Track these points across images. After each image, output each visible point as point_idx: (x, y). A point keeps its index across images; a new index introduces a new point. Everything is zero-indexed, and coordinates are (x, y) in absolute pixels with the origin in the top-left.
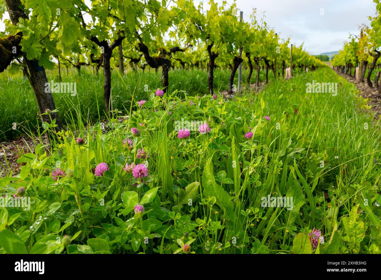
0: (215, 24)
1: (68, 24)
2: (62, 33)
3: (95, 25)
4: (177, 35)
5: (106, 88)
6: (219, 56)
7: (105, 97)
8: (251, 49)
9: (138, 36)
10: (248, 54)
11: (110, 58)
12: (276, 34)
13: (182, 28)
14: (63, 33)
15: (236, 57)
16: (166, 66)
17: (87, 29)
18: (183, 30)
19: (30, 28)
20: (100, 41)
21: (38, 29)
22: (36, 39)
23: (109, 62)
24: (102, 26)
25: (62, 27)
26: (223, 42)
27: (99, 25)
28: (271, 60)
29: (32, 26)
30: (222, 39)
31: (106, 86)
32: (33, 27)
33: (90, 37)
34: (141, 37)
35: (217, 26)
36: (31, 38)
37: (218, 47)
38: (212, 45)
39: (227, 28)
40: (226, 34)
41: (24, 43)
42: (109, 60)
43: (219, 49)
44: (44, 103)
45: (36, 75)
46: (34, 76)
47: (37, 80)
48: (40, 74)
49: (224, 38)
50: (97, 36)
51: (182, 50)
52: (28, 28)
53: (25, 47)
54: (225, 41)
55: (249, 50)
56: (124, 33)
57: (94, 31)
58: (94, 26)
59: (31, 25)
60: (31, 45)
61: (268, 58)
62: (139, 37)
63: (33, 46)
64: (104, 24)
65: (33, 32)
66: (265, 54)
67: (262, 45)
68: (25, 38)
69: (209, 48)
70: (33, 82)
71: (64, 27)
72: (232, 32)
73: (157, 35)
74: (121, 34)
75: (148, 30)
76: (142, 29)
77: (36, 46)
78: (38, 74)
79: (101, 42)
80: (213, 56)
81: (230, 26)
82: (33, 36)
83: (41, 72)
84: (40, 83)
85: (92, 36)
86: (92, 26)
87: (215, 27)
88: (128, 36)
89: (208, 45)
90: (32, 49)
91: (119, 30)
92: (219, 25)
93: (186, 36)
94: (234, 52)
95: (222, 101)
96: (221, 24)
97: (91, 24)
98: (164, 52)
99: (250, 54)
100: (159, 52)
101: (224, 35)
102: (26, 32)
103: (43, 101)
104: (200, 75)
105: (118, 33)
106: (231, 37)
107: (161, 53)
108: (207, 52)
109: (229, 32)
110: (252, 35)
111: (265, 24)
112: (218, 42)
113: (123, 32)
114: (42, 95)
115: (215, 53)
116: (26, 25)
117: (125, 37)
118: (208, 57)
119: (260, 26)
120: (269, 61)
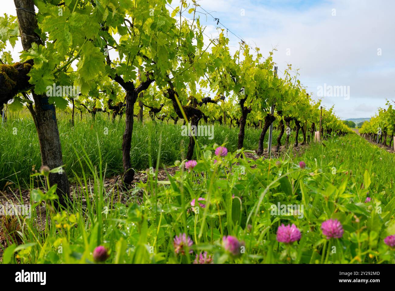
0: (250, 76)
1: (91, 56)
2: (82, 65)
3: (122, 62)
4: (208, 84)
5: (126, 137)
6: (252, 112)
7: (123, 148)
8: (283, 107)
9: (168, 80)
10: (280, 113)
11: (135, 102)
12: (308, 94)
13: (215, 77)
14: (84, 65)
15: (268, 114)
16: (196, 118)
17: (112, 66)
18: (216, 79)
19: (43, 56)
20: (125, 82)
21: (54, 58)
22: (50, 70)
23: (133, 108)
24: (130, 65)
25: (84, 58)
26: (257, 97)
27: (126, 63)
28: (302, 122)
29: (47, 53)
30: (256, 94)
31: (126, 135)
32: (47, 55)
33: (115, 77)
34: (172, 82)
35: (252, 79)
36: (43, 68)
37: (251, 102)
38: (245, 99)
39: (262, 82)
40: (260, 89)
41: (33, 74)
42: (133, 105)
43: (252, 104)
44: (49, 150)
45: (44, 114)
46: (41, 115)
47: (44, 121)
48: (49, 113)
49: (258, 92)
50: (122, 76)
51: (213, 102)
52: (41, 56)
53: (34, 79)
54: (258, 96)
55: (282, 109)
56: (153, 76)
57: (120, 70)
58: (120, 64)
59: (45, 52)
60: (42, 76)
61: (299, 119)
62: (169, 82)
63: (44, 78)
64: (132, 62)
65: (47, 61)
66: (297, 115)
67: (295, 104)
68: (36, 67)
69: (242, 102)
70: (38, 123)
71: (87, 58)
72: (267, 87)
73: (190, 81)
74: (150, 77)
75: (181, 74)
76: (174, 73)
77: (48, 78)
78: (47, 114)
79: (127, 82)
80: (245, 112)
81: (265, 81)
82: (46, 66)
83: (51, 111)
84: (48, 125)
85: (117, 75)
86: (118, 64)
87: (250, 80)
88: (157, 79)
89: (241, 98)
90: (43, 81)
91: (148, 72)
92: (253, 78)
93: (218, 87)
94: (266, 109)
95: (316, 171)
96: (256, 78)
97: (116, 62)
98: (194, 101)
99: (282, 113)
100: (190, 101)
101: (258, 90)
102: (38, 60)
103: (47, 147)
104: (225, 131)
105: (147, 75)
106: (265, 92)
107: (191, 103)
108: (239, 106)
109: (264, 87)
110: (286, 92)
111: (299, 82)
112: (252, 96)
113: (152, 74)
114: (47, 140)
115: (248, 108)
116: (39, 51)
117: (154, 80)
118: (240, 112)
119: (293, 84)
120: (300, 122)
